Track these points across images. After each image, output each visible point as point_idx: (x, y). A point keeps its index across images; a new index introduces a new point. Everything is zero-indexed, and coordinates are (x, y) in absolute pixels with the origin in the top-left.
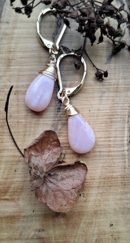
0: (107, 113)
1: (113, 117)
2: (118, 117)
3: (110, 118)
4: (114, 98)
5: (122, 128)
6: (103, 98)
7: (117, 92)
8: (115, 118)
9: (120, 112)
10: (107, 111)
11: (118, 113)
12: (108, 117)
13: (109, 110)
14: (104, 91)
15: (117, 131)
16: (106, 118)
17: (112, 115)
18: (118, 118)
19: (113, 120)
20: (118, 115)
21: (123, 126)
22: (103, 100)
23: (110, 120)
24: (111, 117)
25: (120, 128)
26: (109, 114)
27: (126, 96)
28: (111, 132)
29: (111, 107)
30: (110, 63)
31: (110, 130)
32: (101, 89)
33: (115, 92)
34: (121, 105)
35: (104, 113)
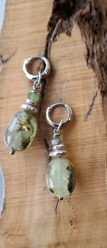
0: (89, 161)
1: (94, 164)
2: (98, 163)
3: (91, 166)
4: (94, 149)
5: (103, 172)
6: (84, 150)
7: (95, 143)
8: (95, 165)
9: (99, 160)
10: (89, 160)
11: (98, 161)
12: (90, 165)
13: (90, 159)
14: (85, 144)
15: (99, 175)
16: (89, 166)
17: (93, 163)
18: (98, 165)
19: (94, 166)
20: (98, 162)
21: (103, 171)
22: (84, 151)
23: (92, 167)
24: (92, 164)
25: (101, 172)
26: (91, 162)
27: (103, 146)
28: (94, 177)
29: (92, 156)
30: (87, 121)
31: (92, 175)
32: (82, 143)
33: (94, 144)
34: (100, 154)
35: (86, 162)
